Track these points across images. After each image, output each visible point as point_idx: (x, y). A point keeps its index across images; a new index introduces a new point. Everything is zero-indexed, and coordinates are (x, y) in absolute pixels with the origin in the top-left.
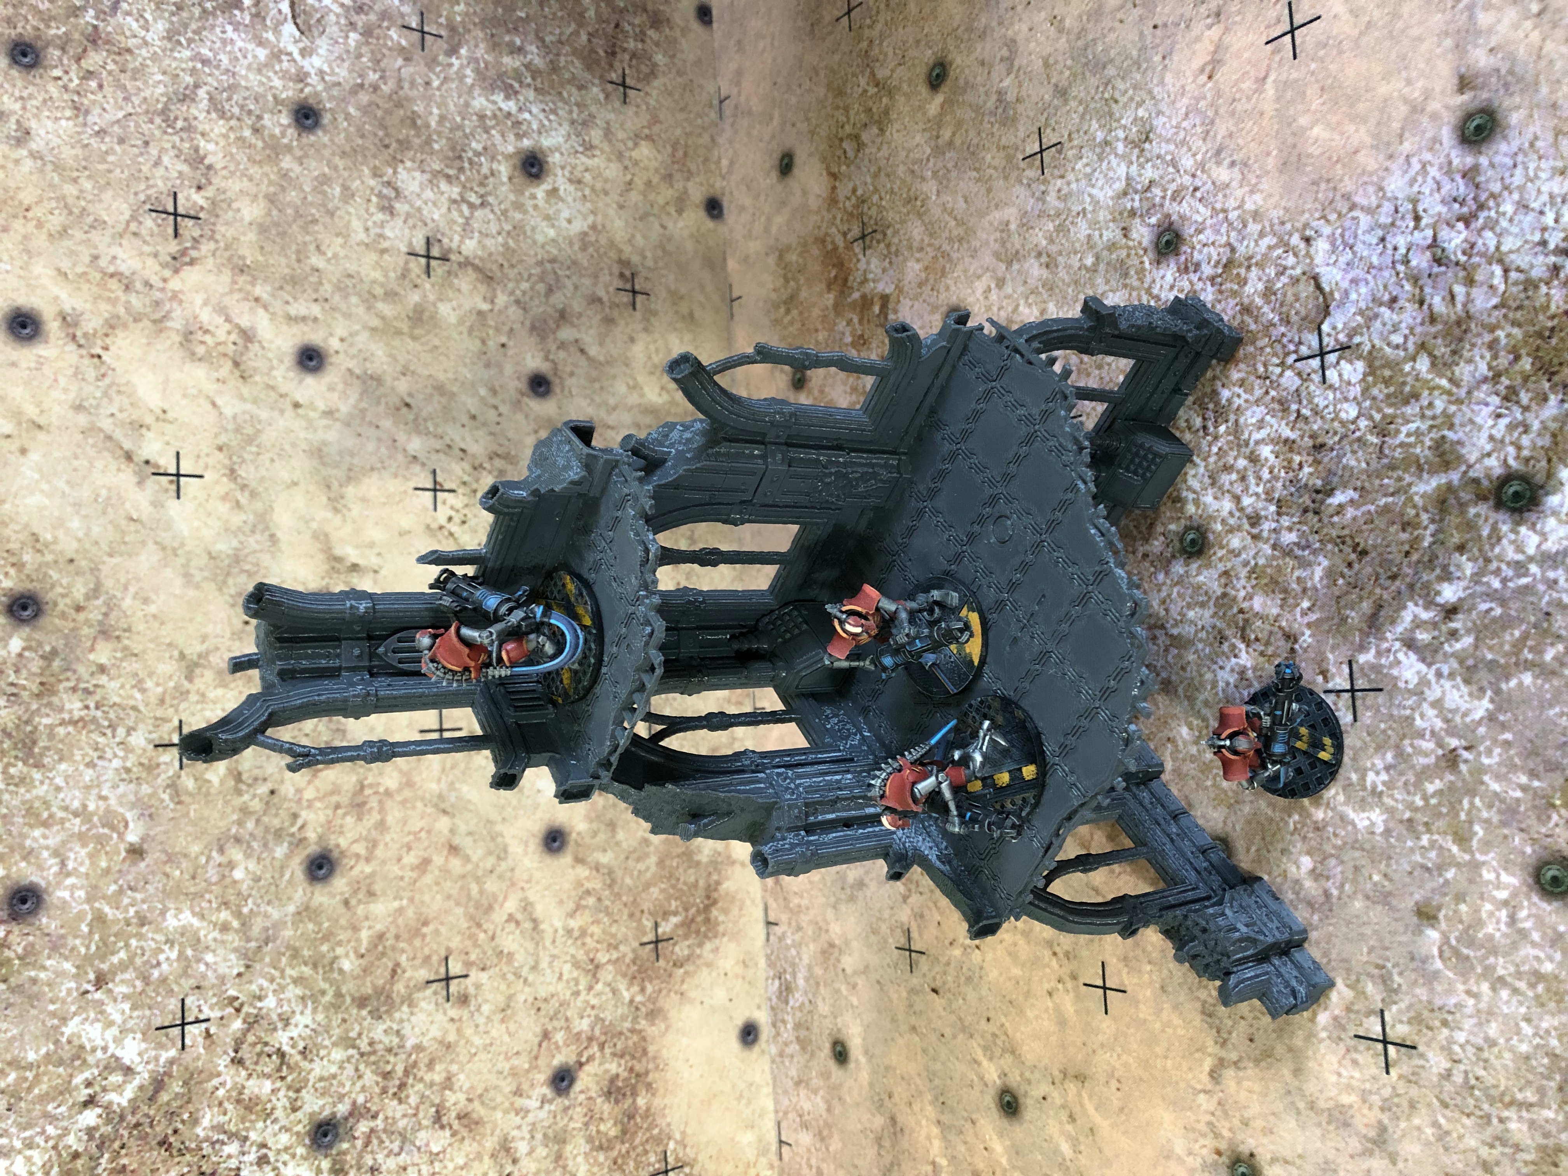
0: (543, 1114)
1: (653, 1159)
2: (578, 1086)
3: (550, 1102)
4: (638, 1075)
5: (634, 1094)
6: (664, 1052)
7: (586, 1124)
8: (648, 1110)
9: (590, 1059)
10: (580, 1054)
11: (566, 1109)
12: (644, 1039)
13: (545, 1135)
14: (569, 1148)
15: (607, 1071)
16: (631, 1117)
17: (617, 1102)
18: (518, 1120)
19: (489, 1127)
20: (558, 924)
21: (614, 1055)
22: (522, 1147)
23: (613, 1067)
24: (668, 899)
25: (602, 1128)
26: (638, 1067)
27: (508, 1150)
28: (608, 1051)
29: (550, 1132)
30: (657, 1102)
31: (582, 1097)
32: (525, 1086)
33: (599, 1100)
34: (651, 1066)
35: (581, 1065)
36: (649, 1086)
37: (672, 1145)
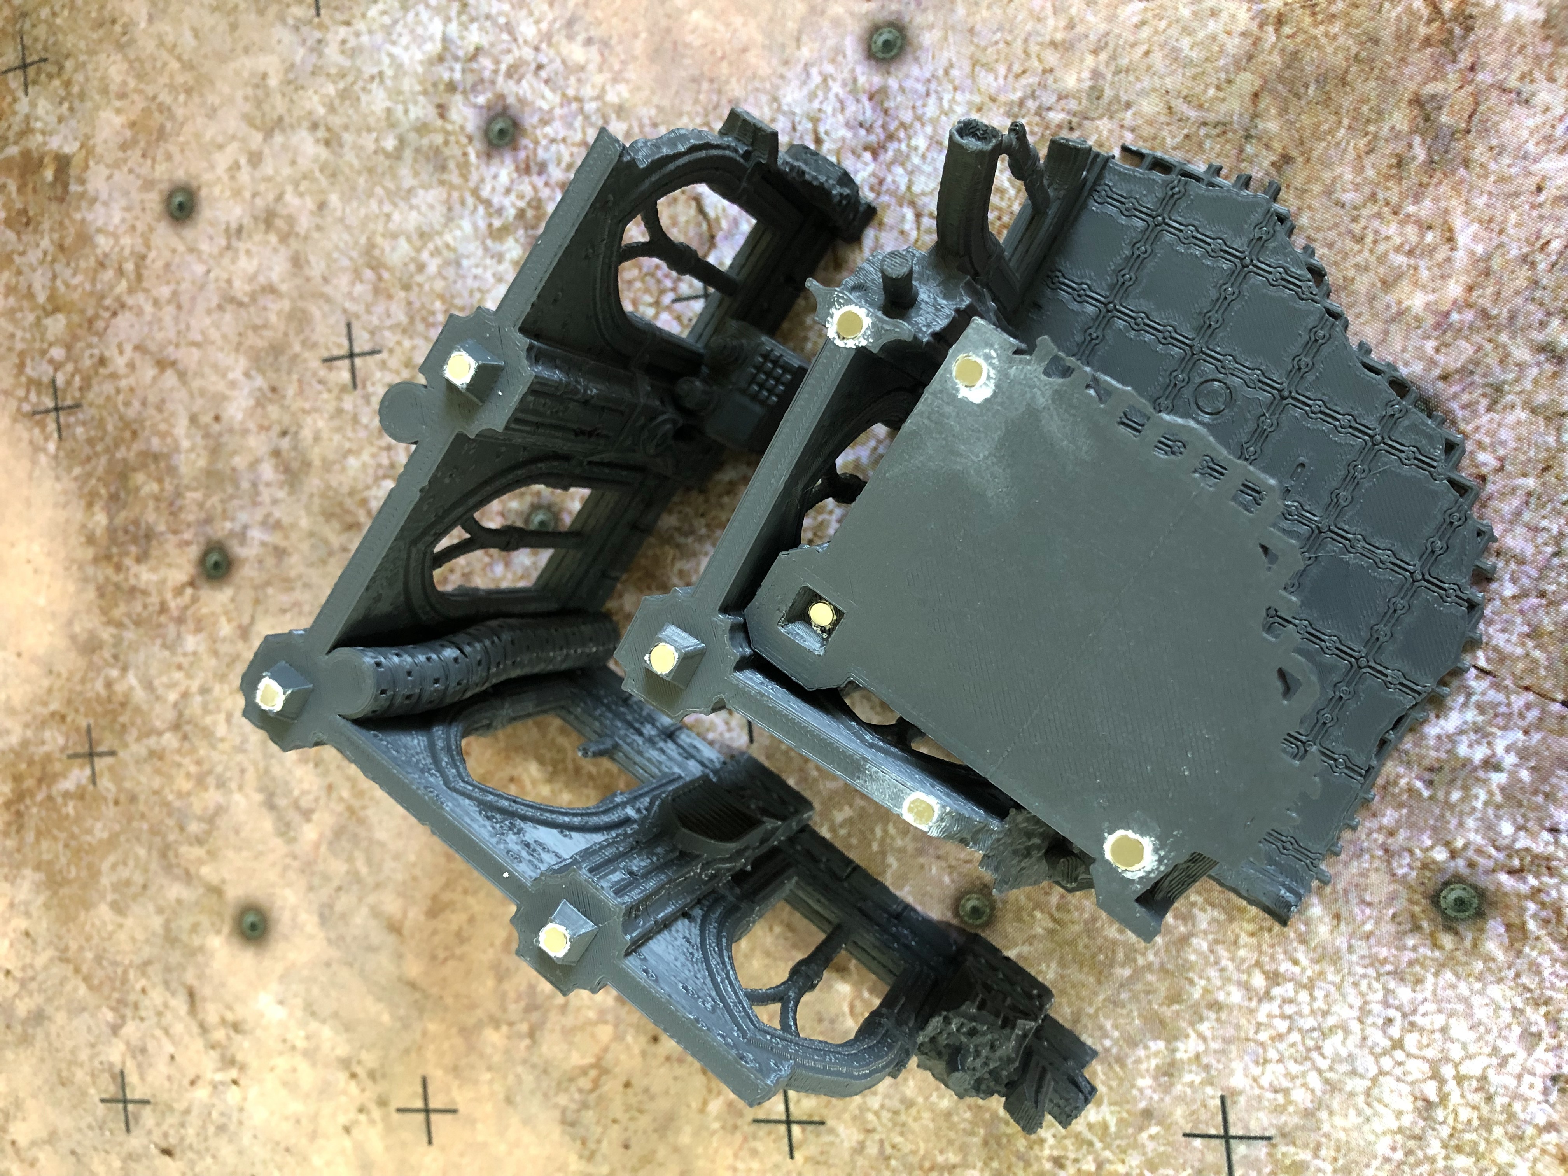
0: (243, 517)
1: (80, 430)
2: (194, 552)
3: (232, 534)
4: (108, 557)
5: (111, 531)
6: (71, 588)
7: (178, 494)
8: (90, 505)
9: (179, 591)
10: (195, 600)
11: (208, 521)
12: (104, 612)
13: (236, 485)
14: (202, 463)
15: (153, 570)
16: (114, 498)
17: (136, 523)
18: (277, 513)
19: (316, 508)
20: (237, 797)
21: (145, 593)
22: (268, 471)
23: (145, 575)
24: (78, 819)
25: (155, 487)
26: (110, 571)
27: (287, 470)
28: (154, 600)
29: (230, 490)
30: (79, 516)
31: (187, 536)
32: (270, 561)
33: (162, 528)
34: (90, 570)
35: (192, 584)
36: (91, 540)
37: (52, 447)
